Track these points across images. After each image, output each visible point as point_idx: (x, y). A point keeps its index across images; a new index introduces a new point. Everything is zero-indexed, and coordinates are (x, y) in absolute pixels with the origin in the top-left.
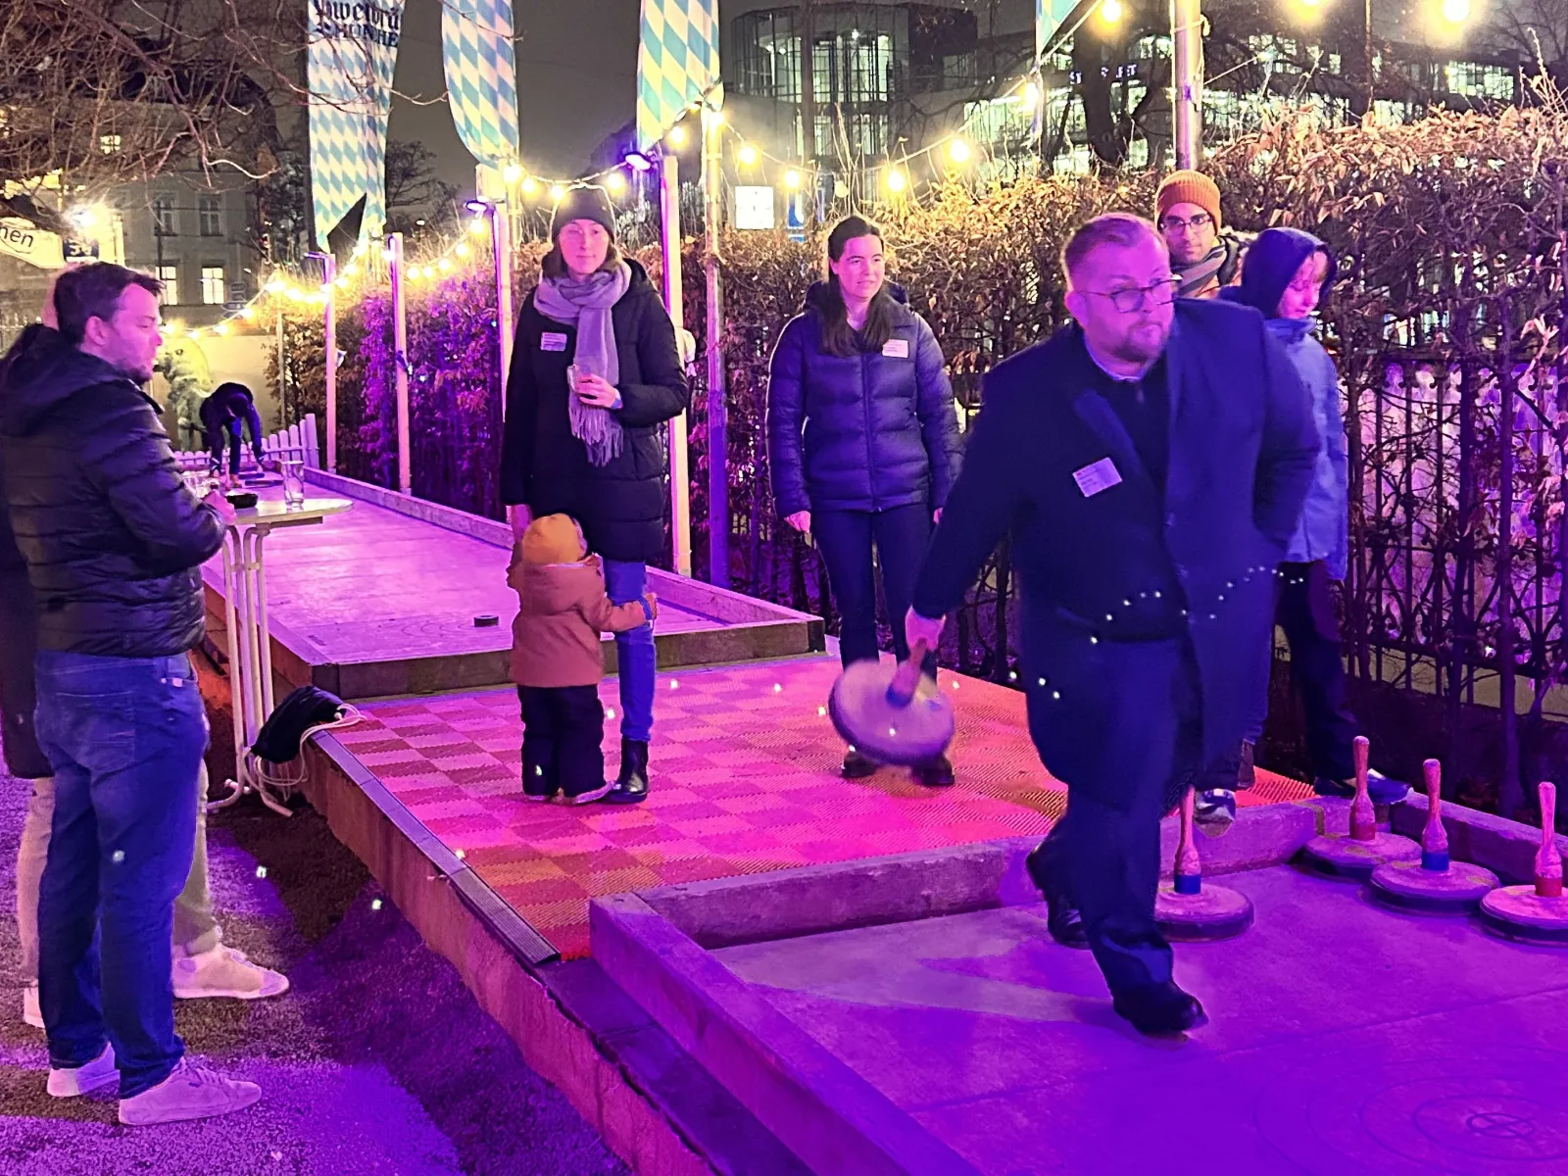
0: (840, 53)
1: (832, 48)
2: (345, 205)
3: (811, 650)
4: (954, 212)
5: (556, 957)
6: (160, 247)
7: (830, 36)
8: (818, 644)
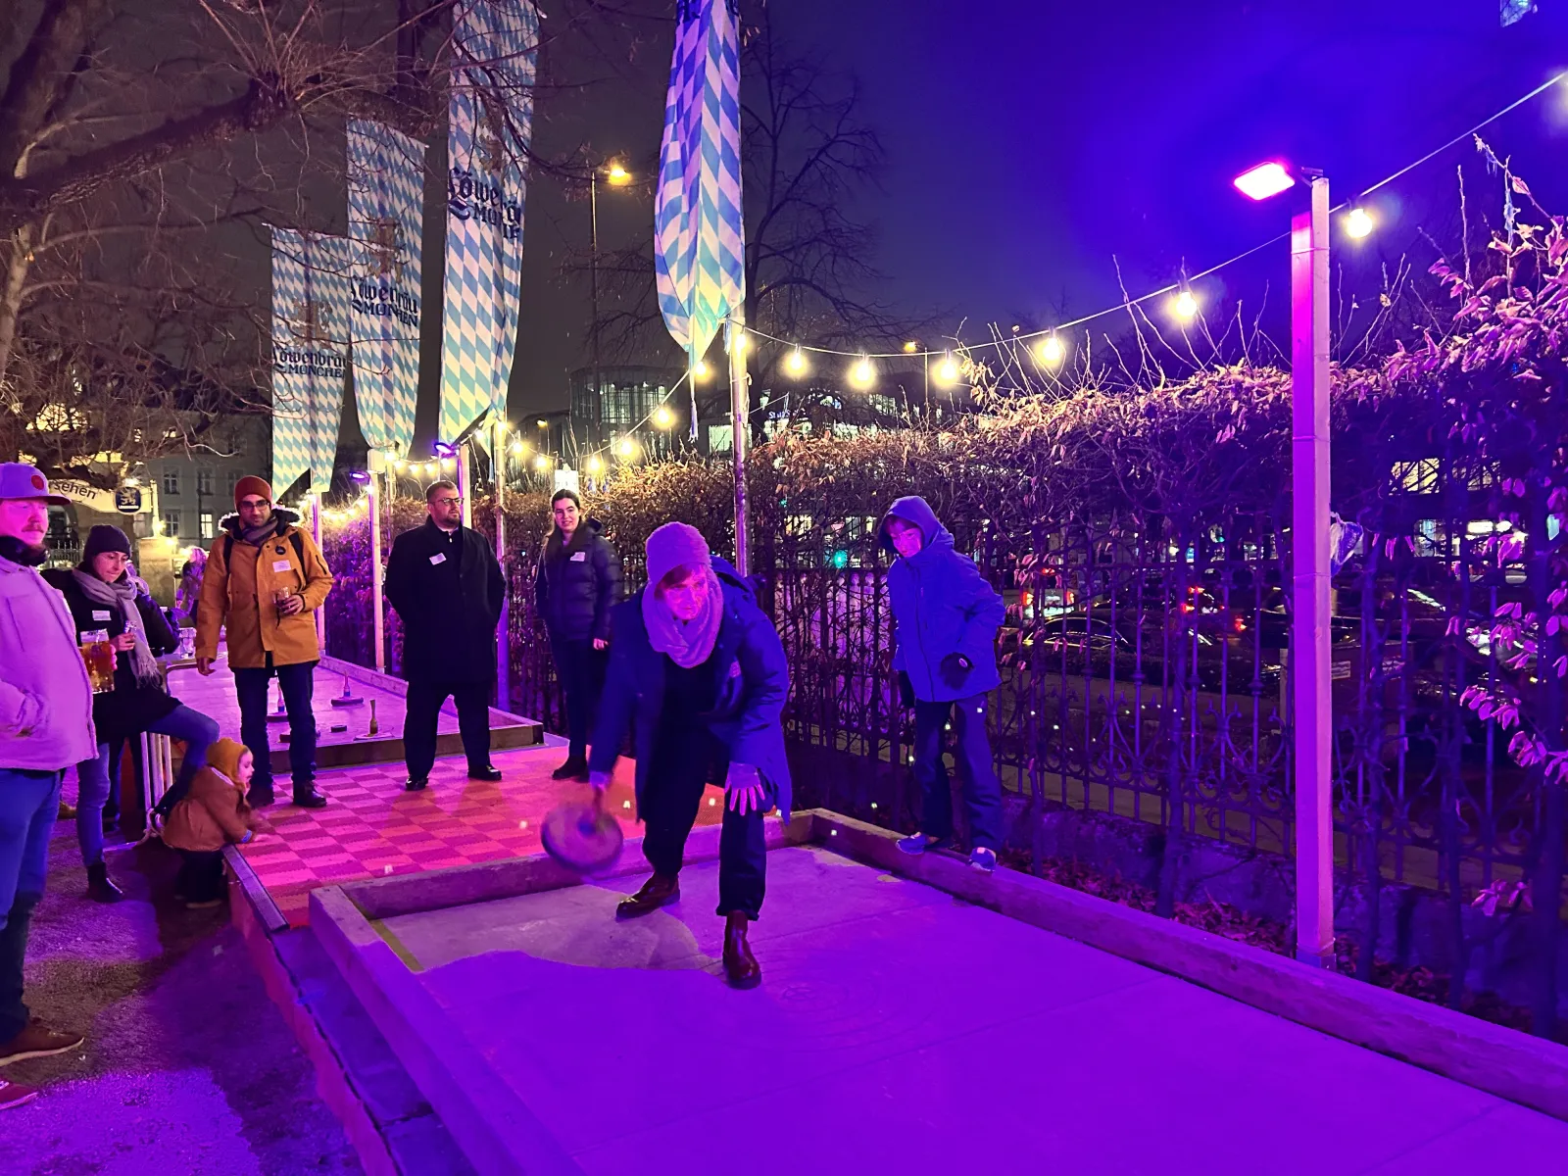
0: (636, 395)
1: (632, 392)
2: (294, 476)
3: (534, 743)
4: (628, 482)
5: (286, 927)
6: (200, 501)
7: (631, 386)
8: (539, 739)
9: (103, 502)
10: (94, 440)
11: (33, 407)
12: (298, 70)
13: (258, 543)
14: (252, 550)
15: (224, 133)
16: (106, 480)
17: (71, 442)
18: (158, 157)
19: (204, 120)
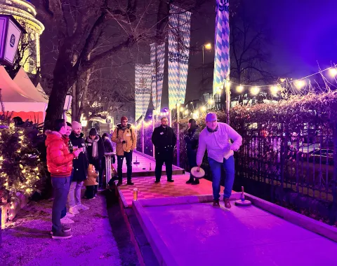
5: (128, 207)
8: (184, 173)
9: (104, 121)
10: (102, 109)
11: (91, 103)
12: (136, 35)
13: (124, 130)
14: (122, 131)
15: (123, 49)
16: (104, 117)
17: (98, 109)
18: (111, 54)
19: (120, 47)
